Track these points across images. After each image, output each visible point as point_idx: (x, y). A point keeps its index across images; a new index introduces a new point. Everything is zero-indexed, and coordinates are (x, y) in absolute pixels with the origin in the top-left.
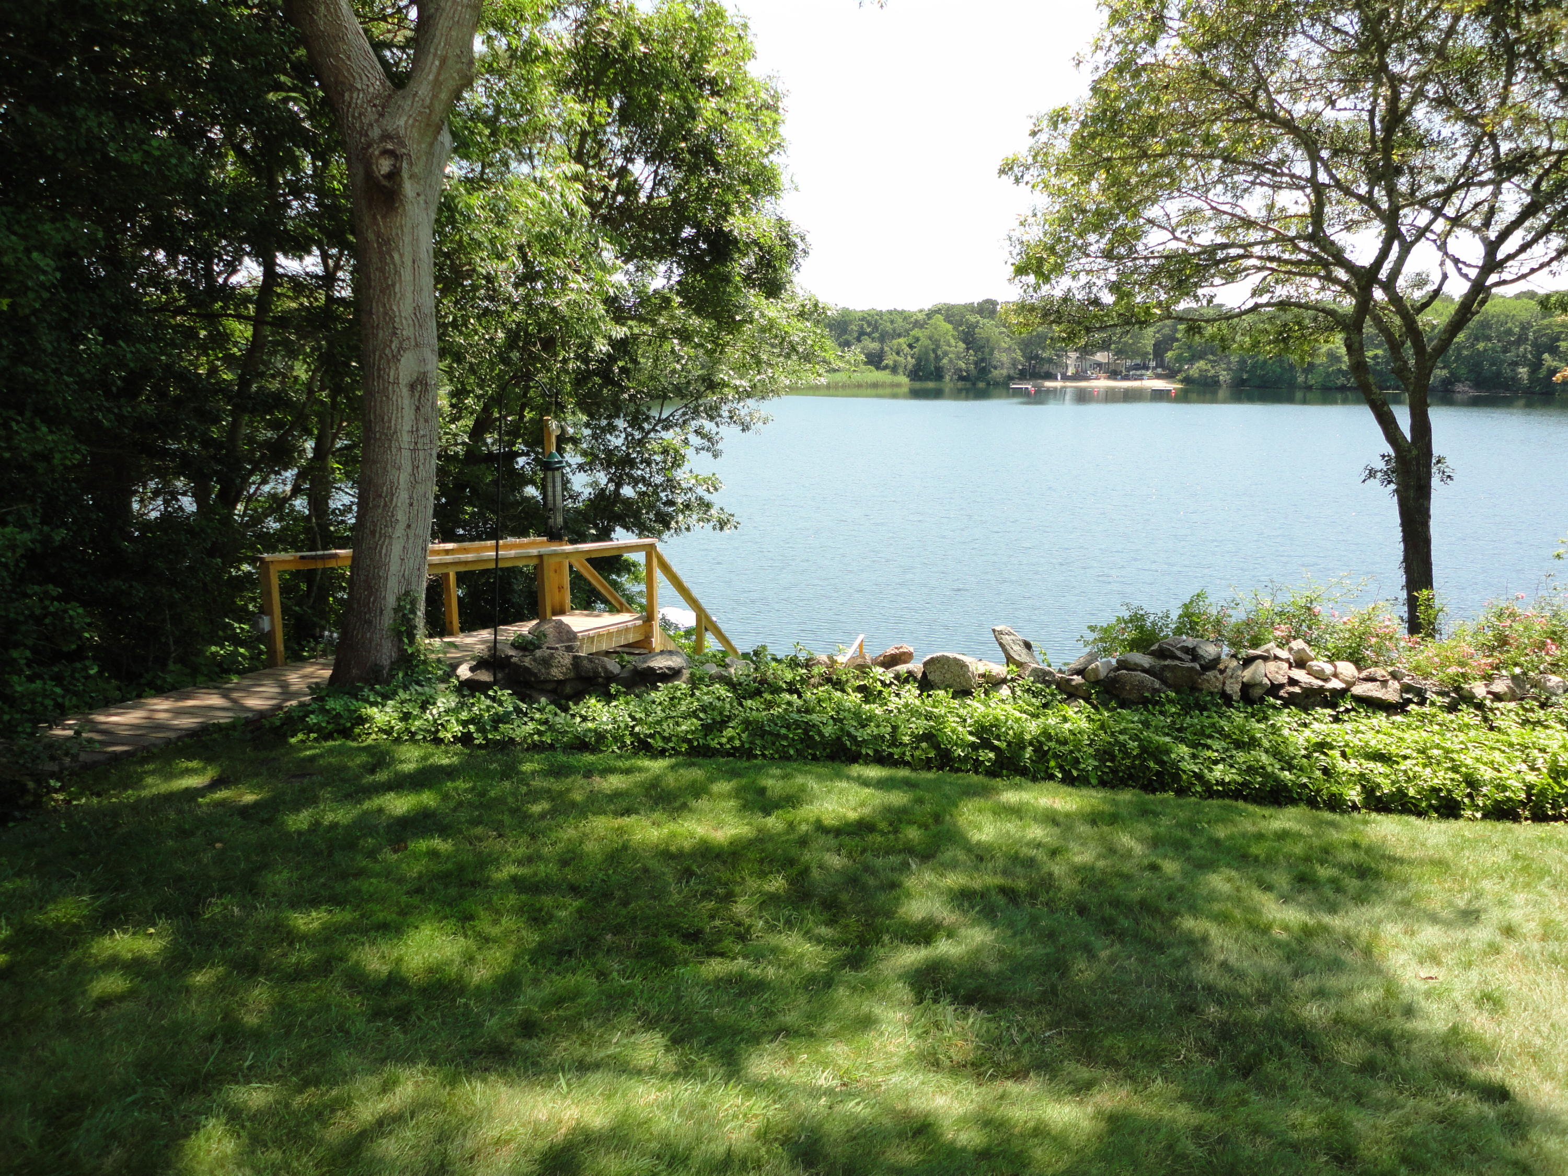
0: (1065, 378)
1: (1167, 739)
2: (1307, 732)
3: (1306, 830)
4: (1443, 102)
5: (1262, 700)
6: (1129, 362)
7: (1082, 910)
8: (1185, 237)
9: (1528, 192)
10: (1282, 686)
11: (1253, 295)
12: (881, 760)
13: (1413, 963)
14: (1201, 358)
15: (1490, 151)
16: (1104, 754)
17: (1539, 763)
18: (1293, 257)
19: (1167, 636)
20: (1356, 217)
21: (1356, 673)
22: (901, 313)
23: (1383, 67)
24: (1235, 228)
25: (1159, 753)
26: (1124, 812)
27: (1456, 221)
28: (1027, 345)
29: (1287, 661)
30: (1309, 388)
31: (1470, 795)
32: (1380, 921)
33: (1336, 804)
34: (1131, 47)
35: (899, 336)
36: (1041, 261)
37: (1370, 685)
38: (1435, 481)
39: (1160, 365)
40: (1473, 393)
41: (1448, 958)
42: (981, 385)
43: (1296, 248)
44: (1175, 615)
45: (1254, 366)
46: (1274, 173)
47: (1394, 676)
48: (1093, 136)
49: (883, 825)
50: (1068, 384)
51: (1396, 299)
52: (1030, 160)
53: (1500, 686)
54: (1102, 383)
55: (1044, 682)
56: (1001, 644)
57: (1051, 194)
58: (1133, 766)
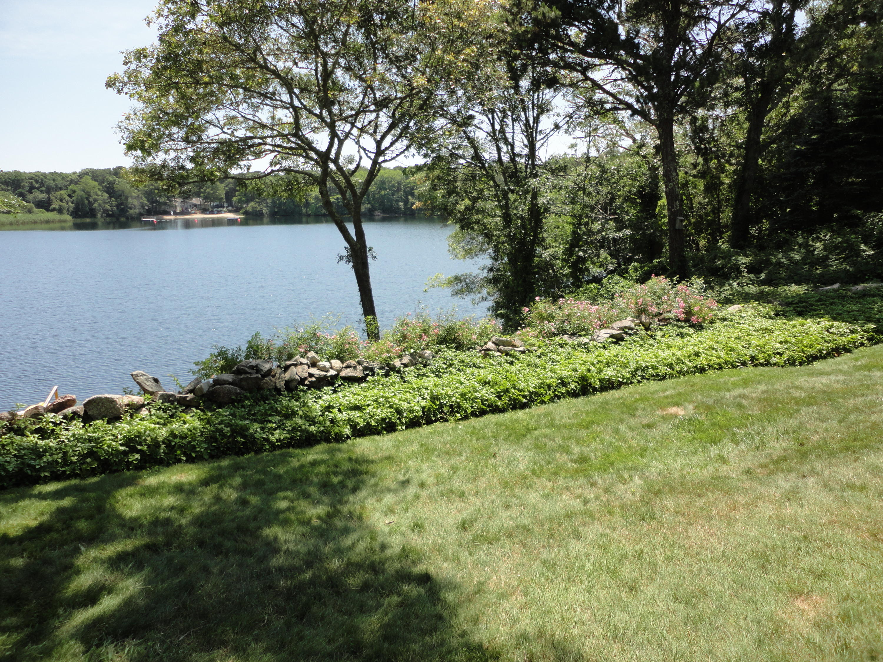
0: (176, 213)
1: (247, 422)
2: (321, 402)
3: (325, 457)
4: (348, 69)
5: (296, 388)
6: (212, 204)
7: (201, 544)
8: (229, 132)
9: (390, 117)
10: (306, 379)
11: (271, 165)
12: (56, 477)
13: (382, 517)
14: (252, 200)
15: (372, 96)
16: (211, 438)
17: (426, 396)
18: (289, 145)
19: (241, 361)
20: (316, 125)
21: (341, 365)
22: (61, 174)
23: (317, 47)
24: (256, 128)
25: (242, 431)
26: (225, 472)
27: (362, 130)
28: (149, 194)
29: (307, 364)
30: (309, 215)
31: (399, 418)
32: (365, 498)
33: (339, 438)
34: (181, 18)
35: (61, 189)
36: (143, 142)
37: (348, 370)
38: (370, 260)
39: (230, 204)
40: (382, 215)
41: (398, 509)
42: (123, 219)
43: (289, 141)
44: (244, 348)
45: (280, 204)
46: (271, 99)
47: (359, 363)
48: (165, 68)
49: (59, 526)
50: (178, 217)
51: (340, 168)
52: (126, 79)
53: (406, 360)
54: (198, 216)
55: (169, 401)
56: (138, 383)
57: (144, 102)
58: (229, 442)
